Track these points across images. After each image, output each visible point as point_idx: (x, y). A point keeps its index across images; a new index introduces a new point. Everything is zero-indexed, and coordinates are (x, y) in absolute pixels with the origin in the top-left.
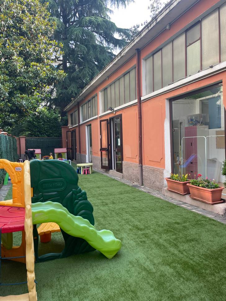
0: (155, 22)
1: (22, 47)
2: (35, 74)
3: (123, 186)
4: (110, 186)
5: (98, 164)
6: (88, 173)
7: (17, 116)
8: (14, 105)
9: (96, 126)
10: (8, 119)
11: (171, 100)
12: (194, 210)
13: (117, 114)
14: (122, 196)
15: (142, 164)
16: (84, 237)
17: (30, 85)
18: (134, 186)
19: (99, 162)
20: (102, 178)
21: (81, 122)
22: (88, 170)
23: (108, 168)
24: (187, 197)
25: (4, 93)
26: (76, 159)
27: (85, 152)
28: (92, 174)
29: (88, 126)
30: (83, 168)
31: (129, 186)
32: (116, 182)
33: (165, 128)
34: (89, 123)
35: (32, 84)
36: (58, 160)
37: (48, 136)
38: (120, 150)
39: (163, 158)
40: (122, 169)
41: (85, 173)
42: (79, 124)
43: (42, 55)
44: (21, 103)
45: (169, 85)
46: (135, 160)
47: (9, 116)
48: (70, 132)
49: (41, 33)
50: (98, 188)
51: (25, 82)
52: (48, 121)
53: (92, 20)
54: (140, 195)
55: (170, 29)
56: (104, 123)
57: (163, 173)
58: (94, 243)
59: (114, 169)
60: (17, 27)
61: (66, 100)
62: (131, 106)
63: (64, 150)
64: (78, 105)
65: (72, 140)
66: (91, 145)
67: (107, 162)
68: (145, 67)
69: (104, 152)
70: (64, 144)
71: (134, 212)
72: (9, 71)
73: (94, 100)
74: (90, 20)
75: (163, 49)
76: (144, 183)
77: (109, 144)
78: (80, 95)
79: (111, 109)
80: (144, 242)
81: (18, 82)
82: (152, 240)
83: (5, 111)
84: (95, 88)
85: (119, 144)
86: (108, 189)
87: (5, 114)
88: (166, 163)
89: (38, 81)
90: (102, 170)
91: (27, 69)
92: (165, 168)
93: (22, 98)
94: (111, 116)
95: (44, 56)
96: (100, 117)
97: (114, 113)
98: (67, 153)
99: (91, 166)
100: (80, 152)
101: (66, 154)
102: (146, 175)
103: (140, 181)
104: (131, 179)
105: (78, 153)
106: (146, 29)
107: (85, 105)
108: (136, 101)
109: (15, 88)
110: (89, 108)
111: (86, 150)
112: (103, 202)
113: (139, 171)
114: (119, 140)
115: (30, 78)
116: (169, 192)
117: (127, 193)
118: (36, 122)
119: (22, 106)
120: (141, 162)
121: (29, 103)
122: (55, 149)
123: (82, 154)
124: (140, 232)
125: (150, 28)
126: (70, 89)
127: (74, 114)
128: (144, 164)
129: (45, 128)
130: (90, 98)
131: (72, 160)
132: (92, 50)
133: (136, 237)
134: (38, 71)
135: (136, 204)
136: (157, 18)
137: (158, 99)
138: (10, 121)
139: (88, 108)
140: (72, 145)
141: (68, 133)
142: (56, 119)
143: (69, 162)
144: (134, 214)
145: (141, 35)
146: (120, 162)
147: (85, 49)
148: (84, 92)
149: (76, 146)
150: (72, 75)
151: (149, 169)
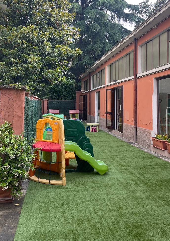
0: (146, 24)
1: (50, 34)
2: (58, 53)
3: (121, 142)
4: (111, 141)
5: (104, 124)
6: (95, 131)
7: (45, 85)
8: (43, 77)
9: (103, 93)
10: (39, 88)
11: (158, 79)
12: (168, 161)
13: (119, 86)
14: (118, 148)
15: (136, 126)
16: (88, 160)
17: (55, 62)
18: (129, 143)
19: (105, 123)
20: (106, 135)
21: (92, 89)
22: (95, 129)
23: (112, 128)
24: (166, 151)
25: (37, 69)
26: (86, 120)
27: (94, 114)
28: (98, 132)
29: (97, 92)
30: (91, 127)
31: (125, 142)
32: (117, 139)
33: (153, 99)
34: (98, 91)
35: (56, 61)
36: (72, 119)
37: (65, 99)
38: (121, 114)
39: (151, 123)
40: (122, 130)
41: (93, 131)
42: (90, 90)
43: (64, 38)
44: (48, 76)
45: (156, 68)
46: (131, 122)
47: (39, 85)
48: (83, 96)
49: (64, 22)
50: (101, 142)
51: (51, 60)
52: (65, 86)
53: (105, 2)
54: (132, 149)
55: (157, 28)
56: (109, 92)
57: (151, 134)
58: (93, 164)
59: (117, 129)
60: (47, 18)
61: (80, 69)
62: (130, 80)
63: (77, 111)
64: (90, 75)
65: (84, 104)
66: (99, 109)
67: (111, 123)
68: (140, 52)
69: (109, 115)
70: (77, 106)
71: (123, 158)
72: (41, 53)
73: (102, 71)
74: (103, 2)
75: (153, 41)
76: (138, 141)
77: (113, 109)
78: (92, 68)
79: (115, 81)
80: (124, 171)
81: (46, 61)
82: (129, 171)
83: (37, 82)
84: (104, 63)
85: (120, 109)
86: (109, 143)
87: (37, 84)
88: (153, 126)
89: (60, 59)
90: (107, 130)
91: (53, 50)
92: (152, 130)
93: (49, 72)
94: (115, 86)
95: (65, 39)
96: (106, 86)
97: (117, 84)
98: (80, 113)
99: (98, 126)
100: (90, 114)
101: (79, 115)
102: (139, 135)
103: (135, 139)
104: (129, 138)
105: (88, 114)
106: (140, 27)
107: (96, 75)
108: (133, 77)
109: (44, 65)
110: (99, 78)
111: (95, 113)
112: (103, 151)
113: (134, 132)
114: (120, 106)
115: (55, 57)
116: (154, 148)
117: (122, 147)
118: (56, 88)
119: (48, 78)
120: (136, 124)
121: (53, 75)
122: (70, 110)
123: (92, 115)
124: (123, 167)
125: (142, 27)
126: (84, 61)
127: (86, 82)
128: (138, 126)
129: (63, 93)
130: (100, 70)
131: (83, 120)
132: (104, 27)
133: (120, 169)
134: (60, 51)
135: (126, 154)
136: (147, 21)
137: (149, 77)
138: (40, 89)
139: (97, 78)
140: (84, 108)
141: (81, 97)
142: (71, 85)
143: (81, 121)
144: (123, 159)
145: (136, 30)
146: (121, 124)
147: (98, 27)
148: (95, 65)
149: (87, 109)
150: (86, 48)
151: (142, 130)
